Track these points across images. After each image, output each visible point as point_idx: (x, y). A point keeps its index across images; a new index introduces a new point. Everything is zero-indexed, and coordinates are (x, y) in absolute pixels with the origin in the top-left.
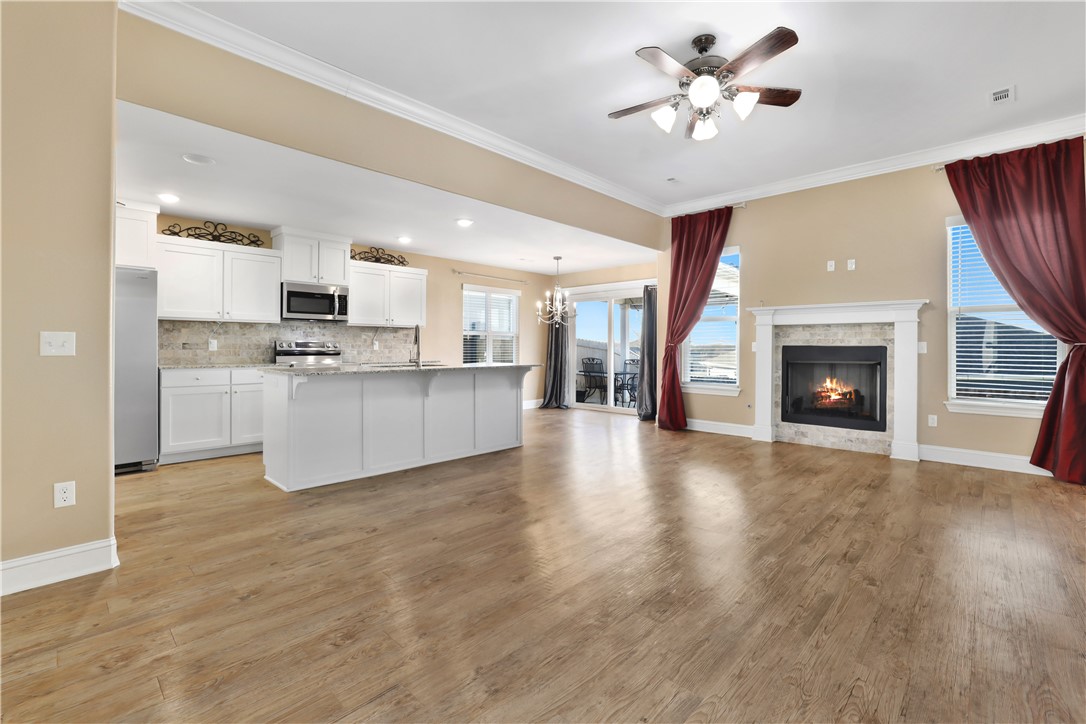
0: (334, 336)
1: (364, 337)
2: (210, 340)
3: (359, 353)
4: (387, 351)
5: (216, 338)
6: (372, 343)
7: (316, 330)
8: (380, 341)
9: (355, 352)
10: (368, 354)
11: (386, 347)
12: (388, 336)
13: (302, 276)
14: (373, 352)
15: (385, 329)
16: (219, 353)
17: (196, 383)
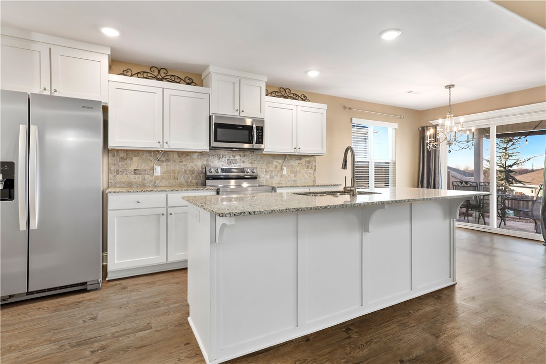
0: (251, 163)
1: (275, 163)
2: (155, 167)
3: (271, 177)
4: (293, 175)
5: (160, 165)
6: (282, 169)
7: (237, 158)
8: (288, 167)
9: (268, 177)
10: (279, 178)
11: (292, 172)
12: (294, 163)
13: (226, 110)
14: (282, 176)
15: (291, 156)
16: (163, 178)
17: (137, 206)
